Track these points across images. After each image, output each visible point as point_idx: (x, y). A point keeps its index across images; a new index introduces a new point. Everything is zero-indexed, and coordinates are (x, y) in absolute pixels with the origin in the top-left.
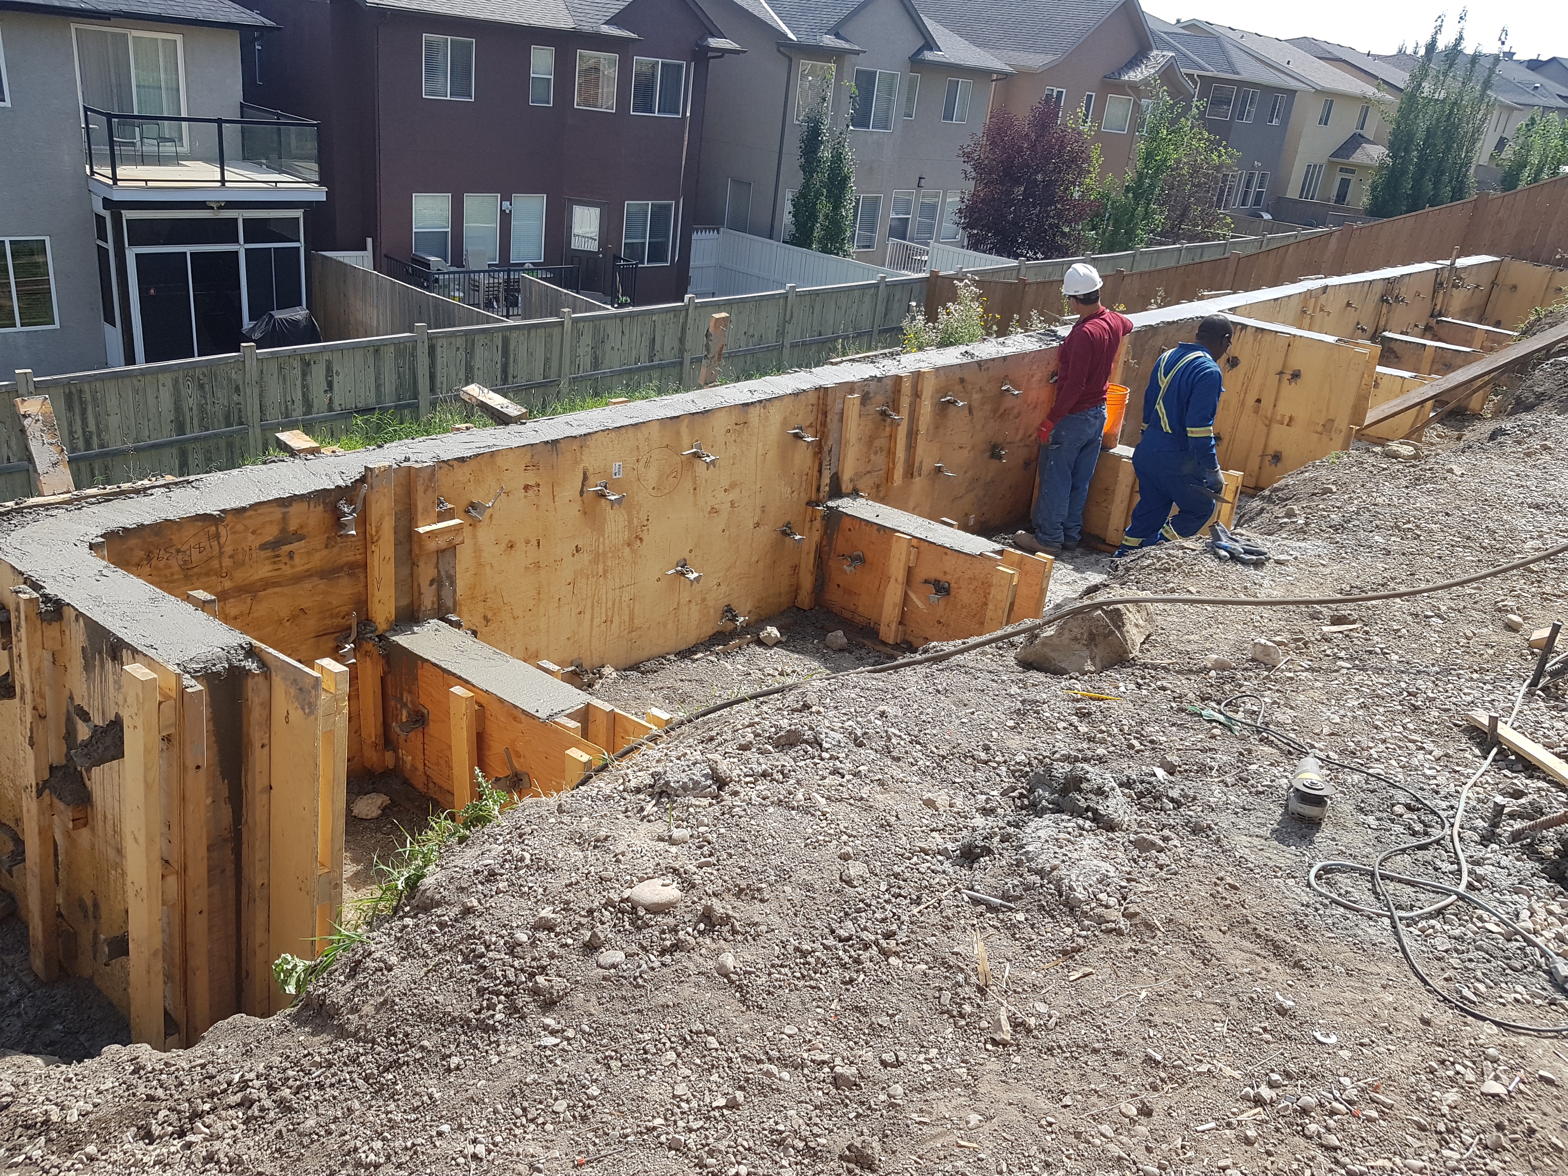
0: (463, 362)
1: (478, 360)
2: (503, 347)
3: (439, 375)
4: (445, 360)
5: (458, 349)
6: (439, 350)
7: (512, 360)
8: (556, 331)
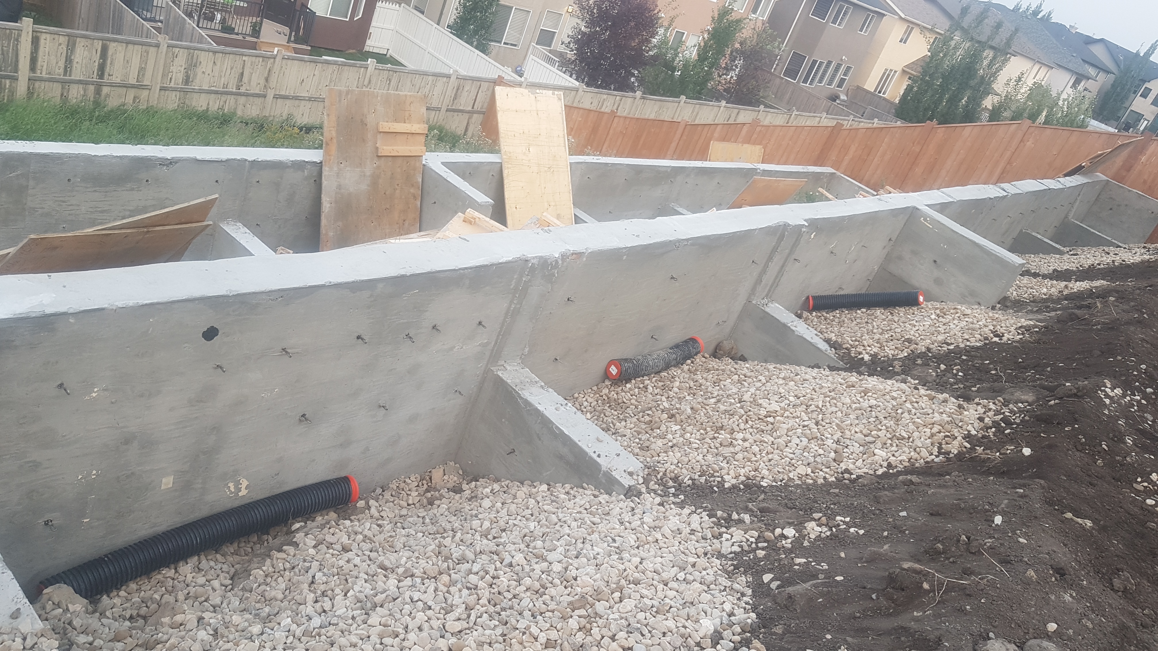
0: (64, 54)
1: (77, 55)
2: (102, 51)
3: (40, 59)
4: (47, 50)
5: (60, 44)
6: (42, 42)
7: (109, 62)
8: (152, 50)
